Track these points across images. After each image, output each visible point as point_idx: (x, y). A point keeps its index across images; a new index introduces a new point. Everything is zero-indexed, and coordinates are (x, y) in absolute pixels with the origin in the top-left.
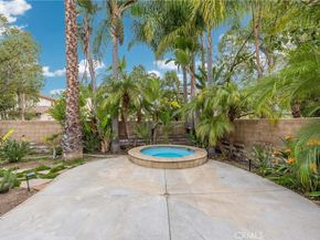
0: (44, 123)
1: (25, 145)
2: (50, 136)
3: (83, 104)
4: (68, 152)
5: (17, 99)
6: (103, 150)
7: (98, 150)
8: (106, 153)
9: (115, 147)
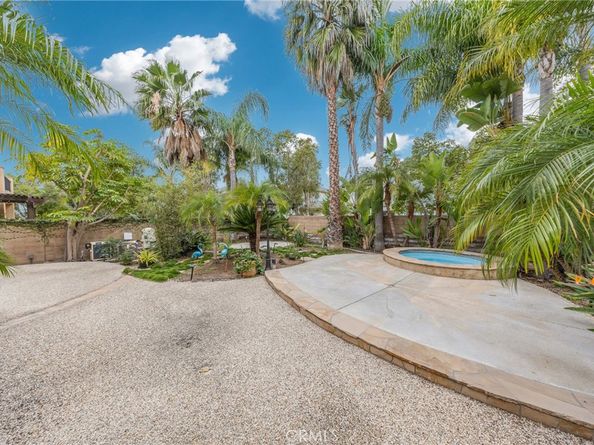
0: (318, 218)
1: (306, 234)
2: (320, 229)
3: (346, 200)
4: (331, 243)
5: (303, 197)
6: (365, 247)
7: (359, 246)
8: (368, 250)
9: (378, 244)
